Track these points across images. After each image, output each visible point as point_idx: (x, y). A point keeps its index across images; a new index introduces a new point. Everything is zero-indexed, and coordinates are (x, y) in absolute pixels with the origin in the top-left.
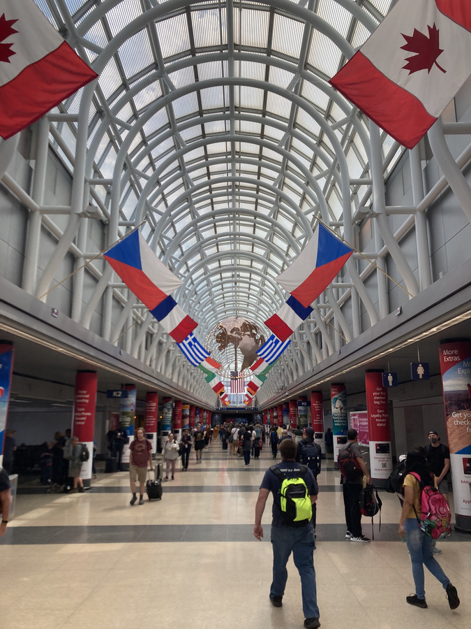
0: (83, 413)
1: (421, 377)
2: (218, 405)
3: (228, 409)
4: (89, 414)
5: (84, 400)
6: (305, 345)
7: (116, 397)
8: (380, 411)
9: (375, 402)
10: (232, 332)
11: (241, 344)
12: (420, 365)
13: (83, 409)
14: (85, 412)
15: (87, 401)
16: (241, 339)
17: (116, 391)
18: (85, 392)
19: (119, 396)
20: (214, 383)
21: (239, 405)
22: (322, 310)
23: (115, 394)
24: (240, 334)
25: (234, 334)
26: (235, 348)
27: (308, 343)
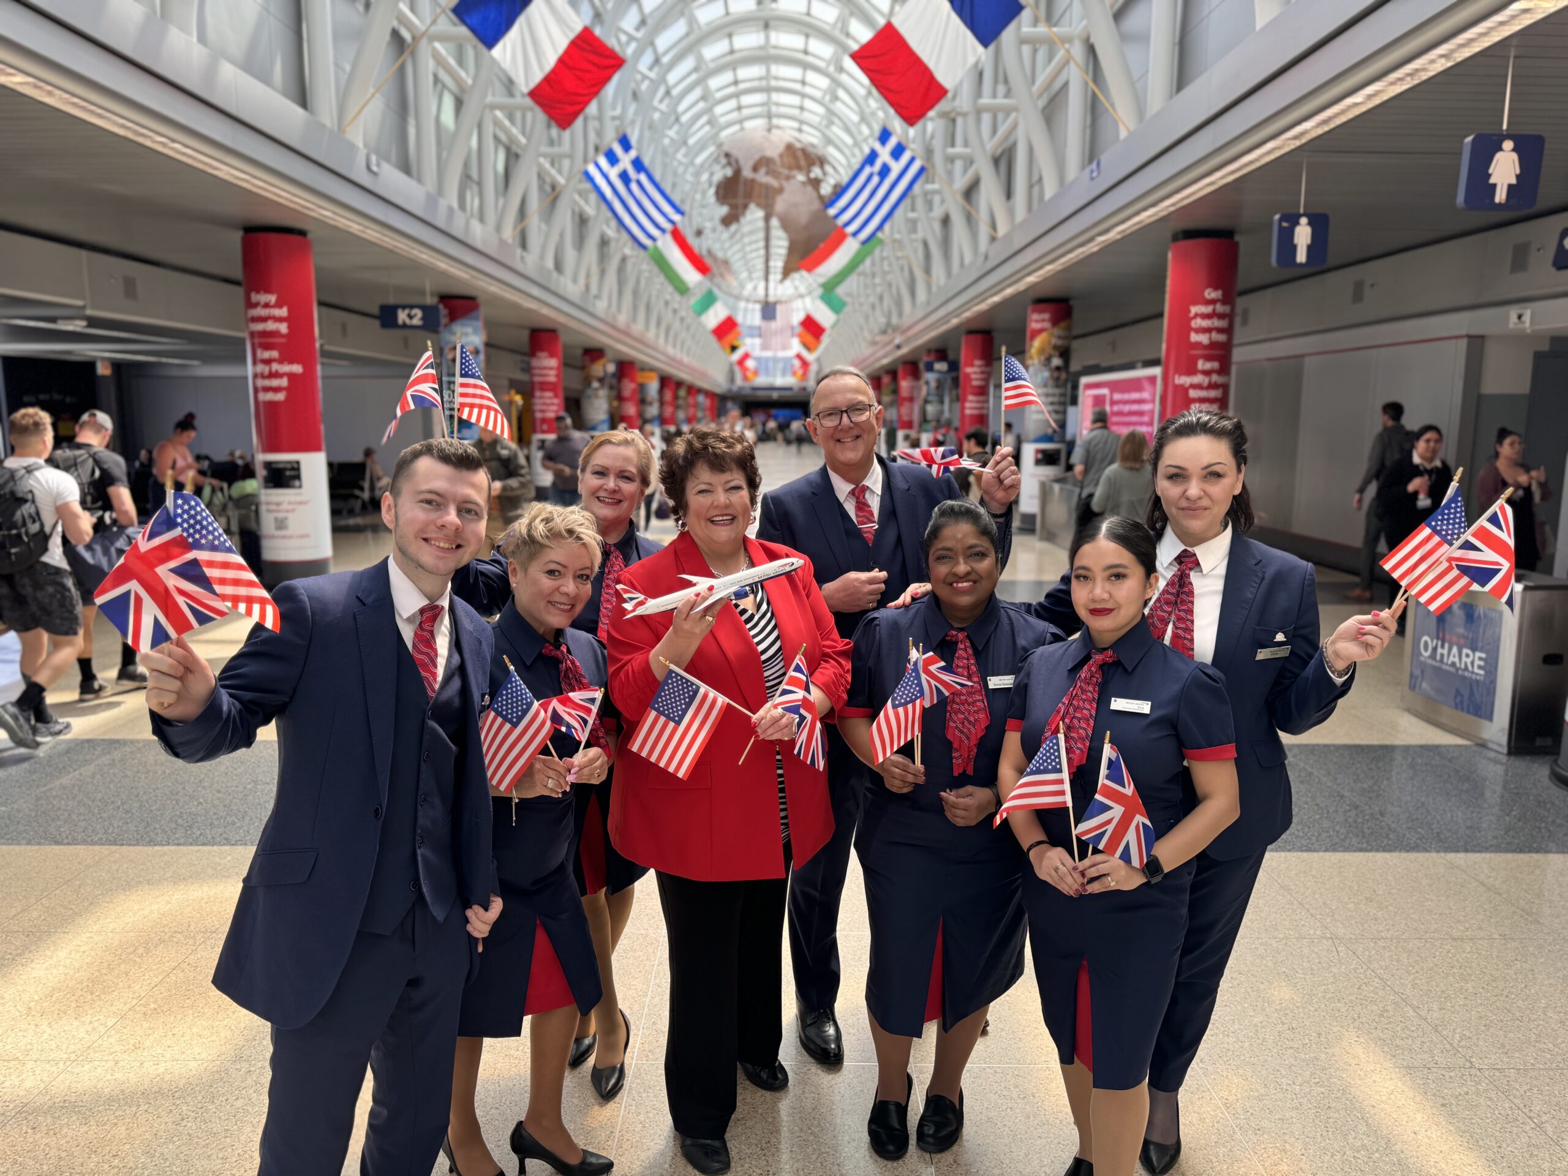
0: (275, 367)
1: (1500, 196)
2: (732, 380)
3: (755, 389)
4: (297, 369)
5: (271, 326)
6: (937, 227)
7: (405, 326)
8: (1208, 366)
9: (1194, 337)
10: (755, 169)
11: (781, 204)
12: (1508, 145)
13: (275, 354)
14: (280, 361)
15: (283, 328)
16: (780, 190)
17: (404, 307)
18: (272, 298)
19: (416, 321)
20: (714, 317)
21: (780, 381)
22: (986, 118)
23: (402, 316)
24: (775, 174)
25: (762, 177)
26: (767, 219)
27: (946, 221)
